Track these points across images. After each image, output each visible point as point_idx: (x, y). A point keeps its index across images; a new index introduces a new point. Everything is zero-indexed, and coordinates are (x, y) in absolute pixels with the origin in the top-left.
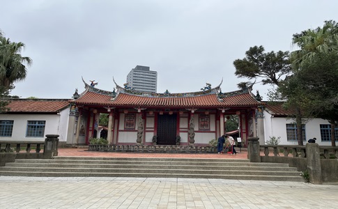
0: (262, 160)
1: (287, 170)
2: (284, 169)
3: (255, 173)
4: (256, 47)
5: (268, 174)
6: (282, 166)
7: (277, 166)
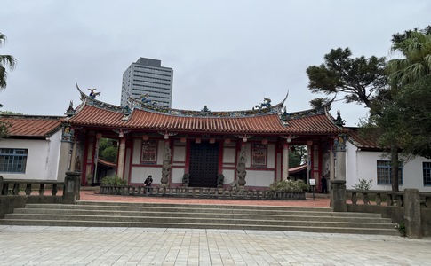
0: (349, 209)
1: (380, 221)
2: (376, 221)
3: (340, 225)
4: (339, 50)
5: (356, 226)
6: (373, 216)
7: (367, 216)
